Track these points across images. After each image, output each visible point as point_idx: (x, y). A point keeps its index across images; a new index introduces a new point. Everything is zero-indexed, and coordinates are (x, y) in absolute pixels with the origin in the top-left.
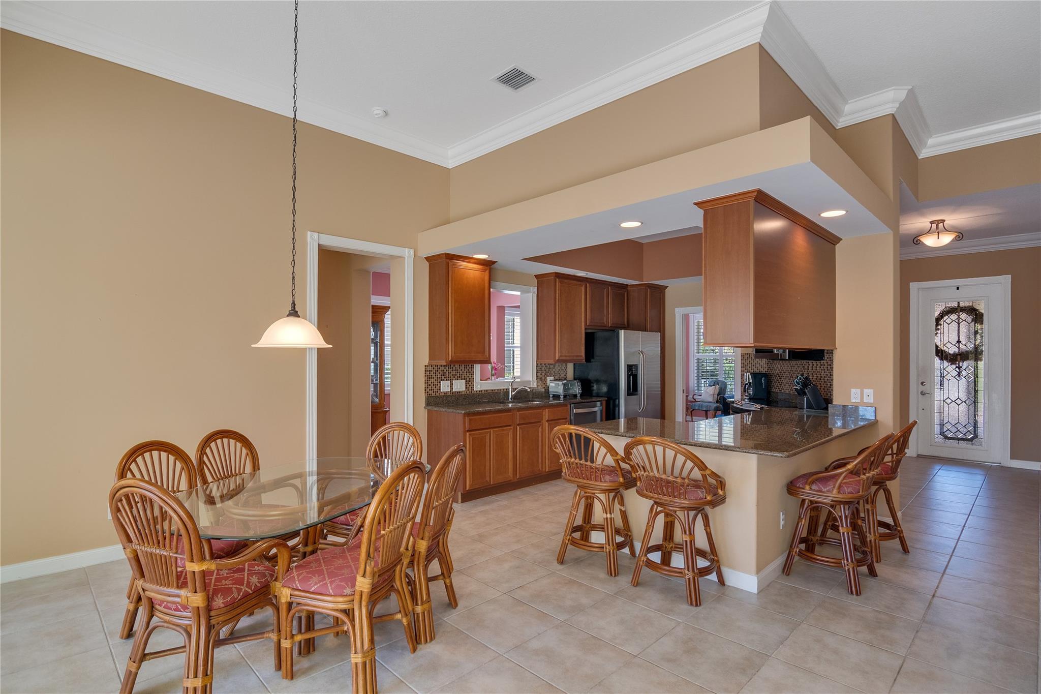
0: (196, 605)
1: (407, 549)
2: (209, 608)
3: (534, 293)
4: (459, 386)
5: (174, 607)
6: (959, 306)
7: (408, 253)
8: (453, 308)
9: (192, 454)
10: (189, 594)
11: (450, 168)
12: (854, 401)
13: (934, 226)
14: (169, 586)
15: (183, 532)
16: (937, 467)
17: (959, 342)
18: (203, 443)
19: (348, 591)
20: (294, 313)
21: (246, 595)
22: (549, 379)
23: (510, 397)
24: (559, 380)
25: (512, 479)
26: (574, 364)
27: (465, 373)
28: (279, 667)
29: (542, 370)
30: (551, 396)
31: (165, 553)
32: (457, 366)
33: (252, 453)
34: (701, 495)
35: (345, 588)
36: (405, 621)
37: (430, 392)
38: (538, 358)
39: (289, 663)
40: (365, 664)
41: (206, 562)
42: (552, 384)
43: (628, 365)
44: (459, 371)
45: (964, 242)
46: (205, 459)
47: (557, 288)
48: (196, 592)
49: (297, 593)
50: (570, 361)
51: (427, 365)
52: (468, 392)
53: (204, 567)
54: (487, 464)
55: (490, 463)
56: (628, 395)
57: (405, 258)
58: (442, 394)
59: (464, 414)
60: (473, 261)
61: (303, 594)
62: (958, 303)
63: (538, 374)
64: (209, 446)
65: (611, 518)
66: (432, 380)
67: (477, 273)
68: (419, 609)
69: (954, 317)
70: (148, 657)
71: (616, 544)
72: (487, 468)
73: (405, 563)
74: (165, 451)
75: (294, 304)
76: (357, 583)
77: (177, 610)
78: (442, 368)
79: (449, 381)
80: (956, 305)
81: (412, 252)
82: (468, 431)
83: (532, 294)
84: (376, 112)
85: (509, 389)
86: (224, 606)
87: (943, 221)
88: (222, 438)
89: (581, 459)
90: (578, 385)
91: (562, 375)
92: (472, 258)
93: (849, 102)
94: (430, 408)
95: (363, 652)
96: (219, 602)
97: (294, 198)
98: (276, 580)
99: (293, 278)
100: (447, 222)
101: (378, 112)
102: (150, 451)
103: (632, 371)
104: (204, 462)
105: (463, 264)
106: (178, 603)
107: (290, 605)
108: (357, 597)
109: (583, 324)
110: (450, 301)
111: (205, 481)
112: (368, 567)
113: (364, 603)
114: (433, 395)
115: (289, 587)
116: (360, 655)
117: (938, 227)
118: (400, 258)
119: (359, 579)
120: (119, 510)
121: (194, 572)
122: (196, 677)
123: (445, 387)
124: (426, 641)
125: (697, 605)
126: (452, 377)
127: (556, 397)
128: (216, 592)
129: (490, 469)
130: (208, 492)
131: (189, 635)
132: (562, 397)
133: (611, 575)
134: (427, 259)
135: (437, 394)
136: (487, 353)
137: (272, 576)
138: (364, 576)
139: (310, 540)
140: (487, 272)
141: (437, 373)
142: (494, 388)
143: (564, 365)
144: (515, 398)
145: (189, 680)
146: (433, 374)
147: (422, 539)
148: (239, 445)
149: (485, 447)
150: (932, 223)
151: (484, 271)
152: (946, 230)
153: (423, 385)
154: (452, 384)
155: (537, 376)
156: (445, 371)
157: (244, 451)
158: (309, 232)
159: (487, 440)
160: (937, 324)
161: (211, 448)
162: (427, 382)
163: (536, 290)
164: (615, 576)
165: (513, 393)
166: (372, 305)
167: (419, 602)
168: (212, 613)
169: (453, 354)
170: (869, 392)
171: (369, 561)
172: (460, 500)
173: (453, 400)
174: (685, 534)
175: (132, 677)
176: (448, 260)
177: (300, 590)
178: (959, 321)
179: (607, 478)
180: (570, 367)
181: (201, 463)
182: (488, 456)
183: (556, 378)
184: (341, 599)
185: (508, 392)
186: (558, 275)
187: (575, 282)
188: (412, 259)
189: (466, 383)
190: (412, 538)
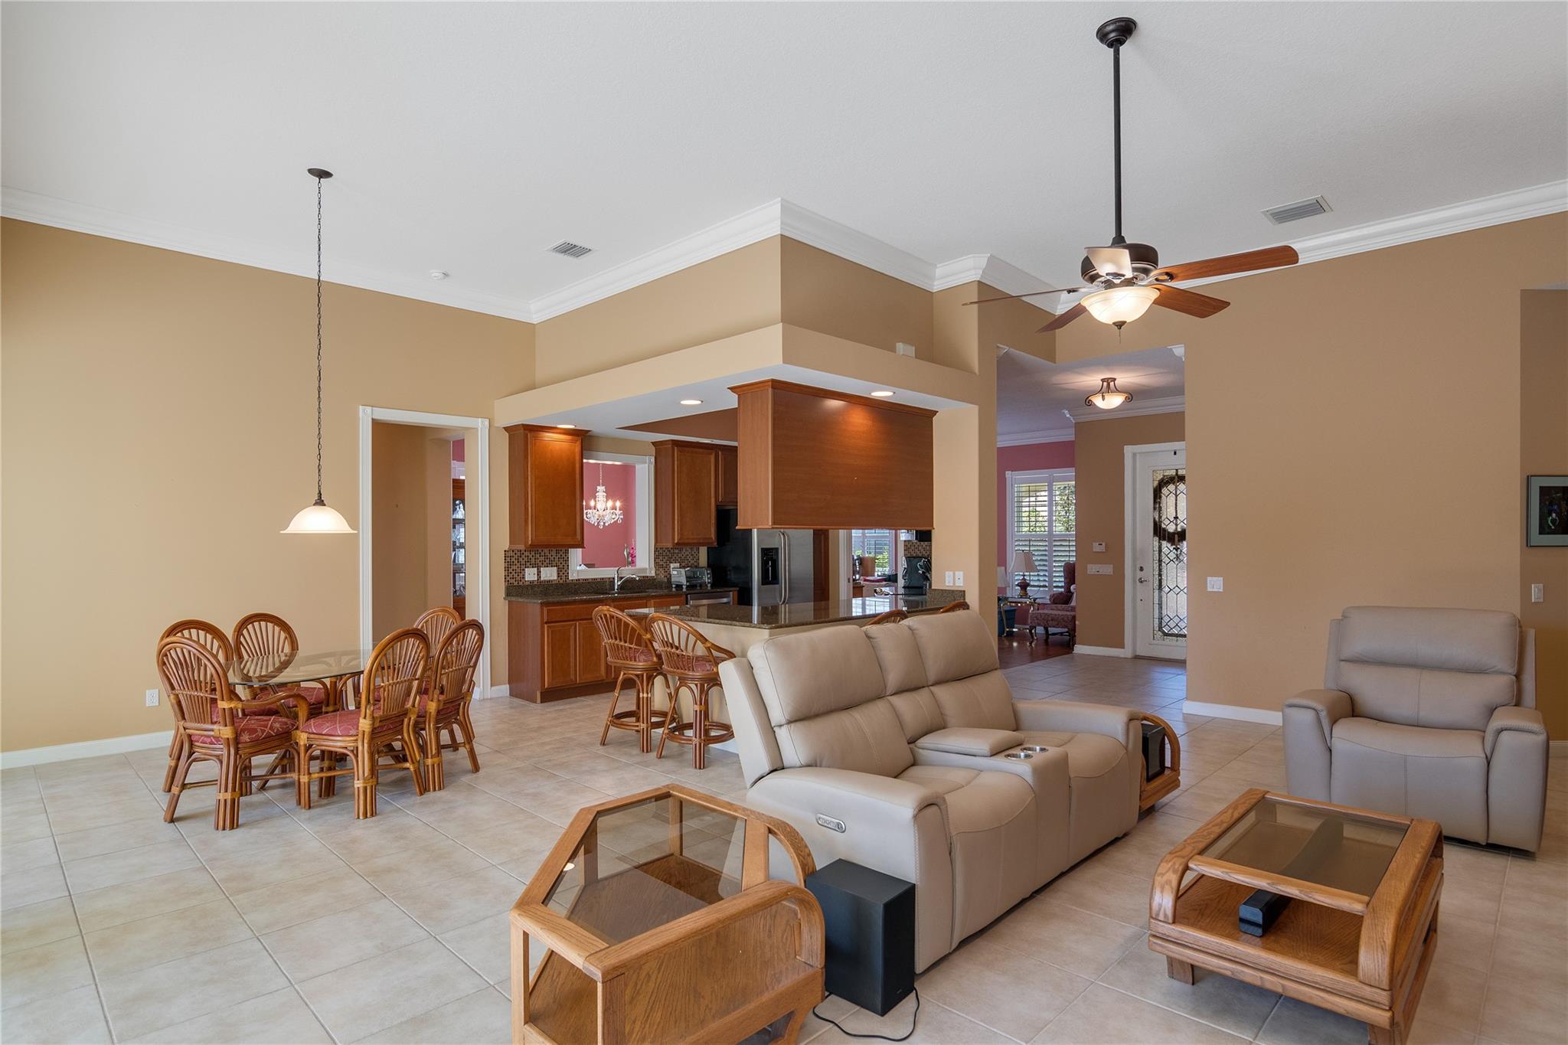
0: (226, 736)
1: (414, 706)
2: (237, 740)
3: (650, 462)
4: (549, 574)
5: (209, 740)
6: (1177, 474)
7: (481, 425)
8: (534, 485)
9: (229, 634)
10: (221, 728)
11: (535, 323)
12: (947, 584)
13: (1105, 384)
14: (205, 723)
15: (215, 676)
16: (1159, 669)
17: (1176, 518)
18: (240, 624)
19: (353, 732)
20: (320, 502)
21: (269, 736)
22: (672, 566)
23: (616, 588)
24: (684, 567)
25: (605, 678)
26: (708, 548)
27: (557, 559)
28: (299, 803)
29: (662, 555)
30: (674, 586)
31: (202, 695)
32: (546, 551)
33: (290, 636)
34: (709, 668)
35: (351, 729)
36: (412, 769)
37: (512, 581)
38: (656, 541)
39: (307, 795)
40: (365, 789)
41: (233, 702)
42: (675, 573)
43: (762, 549)
44: (550, 556)
45: (1135, 404)
46: (242, 639)
47: (676, 459)
48: (226, 726)
49: (312, 736)
50: (703, 545)
51: (507, 549)
52: (561, 582)
53: (232, 705)
54: (572, 660)
55: (576, 659)
56: (763, 584)
57: (477, 429)
58: (527, 583)
59: (541, 603)
60: (559, 431)
61: (317, 736)
62: (1177, 470)
63: (657, 560)
64: (246, 627)
65: (647, 698)
66: (514, 567)
67: (565, 445)
68: (429, 761)
69: (1171, 487)
70: (188, 786)
71: (651, 723)
72: (572, 665)
73: (412, 718)
74: (202, 630)
75: (320, 494)
76: (360, 725)
77: (212, 743)
78: (527, 554)
79: (536, 569)
80: (1174, 474)
81: (487, 422)
82: (546, 623)
83: (647, 465)
84: (433, 275)
85: (614, 578)
86: (249, 740)
87: (1114, 380)
88: (259, 621)
89: (616, 639)
90: (708, 574)
91: (692, 562)
92: (556, 428)
93: (938, 266)
94: (509, 598)
95: (364, 779)
96: (246, 737)
97: (319, 397)
98: (297, 729)
99: (319, 471)
100: (532, 387)
101: (437, 274)
102: (189, 629)
103: (770, 556)
104: (241, 643)
105: (549, 436)
106: (212, 736)
107: (308, 747)
108: (360, 736)
109: (713, 500)
110: (529, 479)
111: (241, 657)
112: (368, 711)
113: (366, 741)
114: (516, 584)
115: (306, 732)
116: (361, 781)
117: (1108, 387)
118: (473, 430)
119: (362, 720)
120: (164, 664)
121: (224, 709)
122: (226, 791)
123: (530, 575)
124: (435, 790)
125: (700, 768)
126: (540, 564)
127: (679, 587)
128: (243, 730)
129: (576, 666)
130: (245, 672)
131: (221, 762)
132: (684, 587)
133: (643, 751)
134: (506, 429)
135: (521, 583)
136: (579, 537)
137: (293, 725)
138: (365, 718)
139: (332, 701)
140: (578, 444)
141: (521, 559)
142: (597, 577)
143: (695, 549)
144: (621, 587)
145: (221, 794)
146: (514, 561)
147: (432, 701)
148: (277, 629)
149: (569, 640)
150: (1103, 380)
151: (572, 441)
152: (1117, 391)
153: (503, 573)
154: (539, 573)
155: (655, 563)
156: (530, 556)
157: (283, 635)
158: (361, 407)
159: (572, 634)
160: (1157, 494)
161: (248, 630)
162: (507, 569)
163: (653, 460)
164: (647, 752)
165: (619, 583)
166: (453, 480)
167: (430, 756)
168: (240, 746)
169: (534, 538)
170: (960, 574)
171: (368, 706)
172: (539, 700)
173: (542, 589)
174: (696, 704)
175: (175, 799)
176: (527, 432)
177: (316, 734)
178: (1176, 492)
179: (642, 657)
180: (703, 552)
181: (238, 643)
182: (572, 652)
183: (683, 564)
184: (348, 739)
185: (614, 582)
186: (675, 443)
187: (701, 450)
188: (487, 430)
189: (558, 571)
190: (418, 697)
